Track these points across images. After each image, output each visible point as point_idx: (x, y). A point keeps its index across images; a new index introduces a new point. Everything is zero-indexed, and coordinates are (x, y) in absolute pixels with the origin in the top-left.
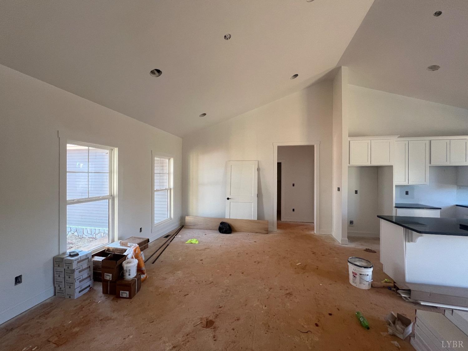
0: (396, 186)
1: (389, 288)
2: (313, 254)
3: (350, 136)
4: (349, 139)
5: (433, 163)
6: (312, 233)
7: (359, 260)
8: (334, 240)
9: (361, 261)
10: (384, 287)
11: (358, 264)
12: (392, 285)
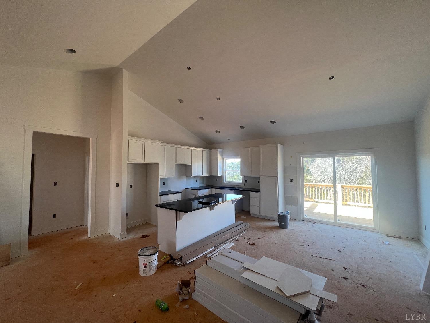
0: (160, 179)
1: (168, 262)
2: (95, 264)
3: (129, 135)
4: (129, 138)
5: (178, 163)
6: (85, 238)
7: (147, 250)
8: (111, 237)
9: (149, 249)
10: (165, 263)
11: (147, 253)
12: (169, 258)
